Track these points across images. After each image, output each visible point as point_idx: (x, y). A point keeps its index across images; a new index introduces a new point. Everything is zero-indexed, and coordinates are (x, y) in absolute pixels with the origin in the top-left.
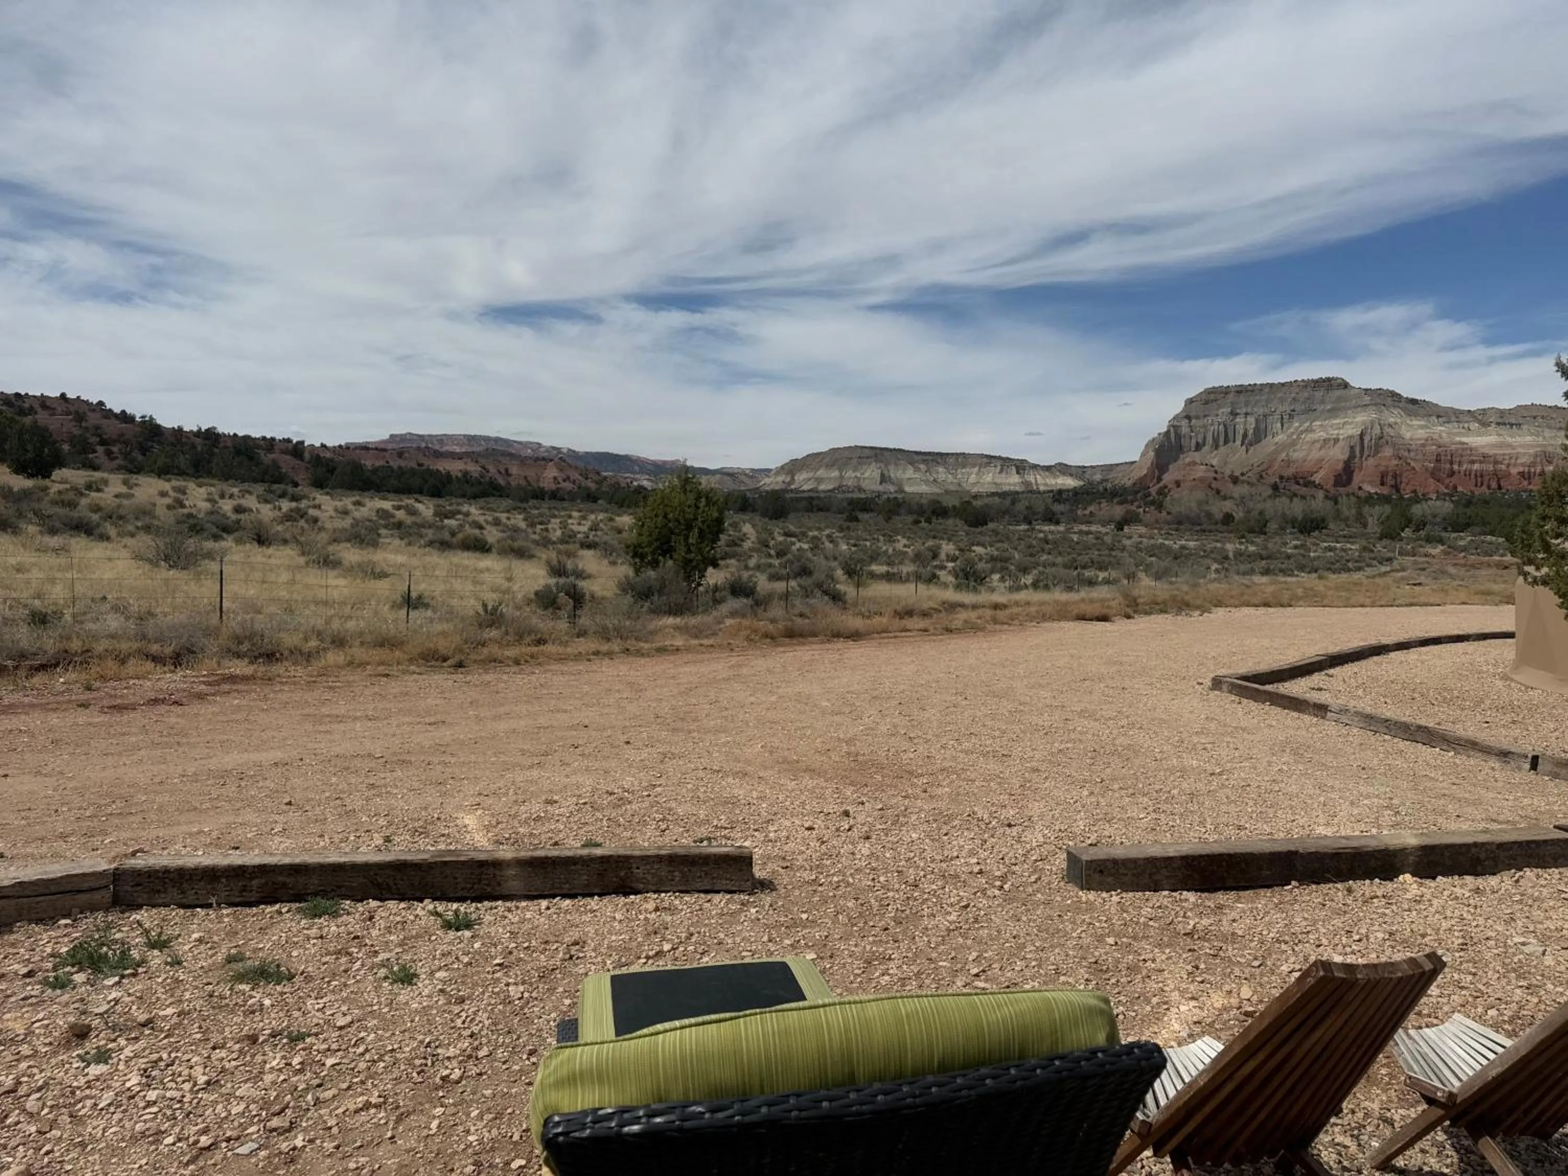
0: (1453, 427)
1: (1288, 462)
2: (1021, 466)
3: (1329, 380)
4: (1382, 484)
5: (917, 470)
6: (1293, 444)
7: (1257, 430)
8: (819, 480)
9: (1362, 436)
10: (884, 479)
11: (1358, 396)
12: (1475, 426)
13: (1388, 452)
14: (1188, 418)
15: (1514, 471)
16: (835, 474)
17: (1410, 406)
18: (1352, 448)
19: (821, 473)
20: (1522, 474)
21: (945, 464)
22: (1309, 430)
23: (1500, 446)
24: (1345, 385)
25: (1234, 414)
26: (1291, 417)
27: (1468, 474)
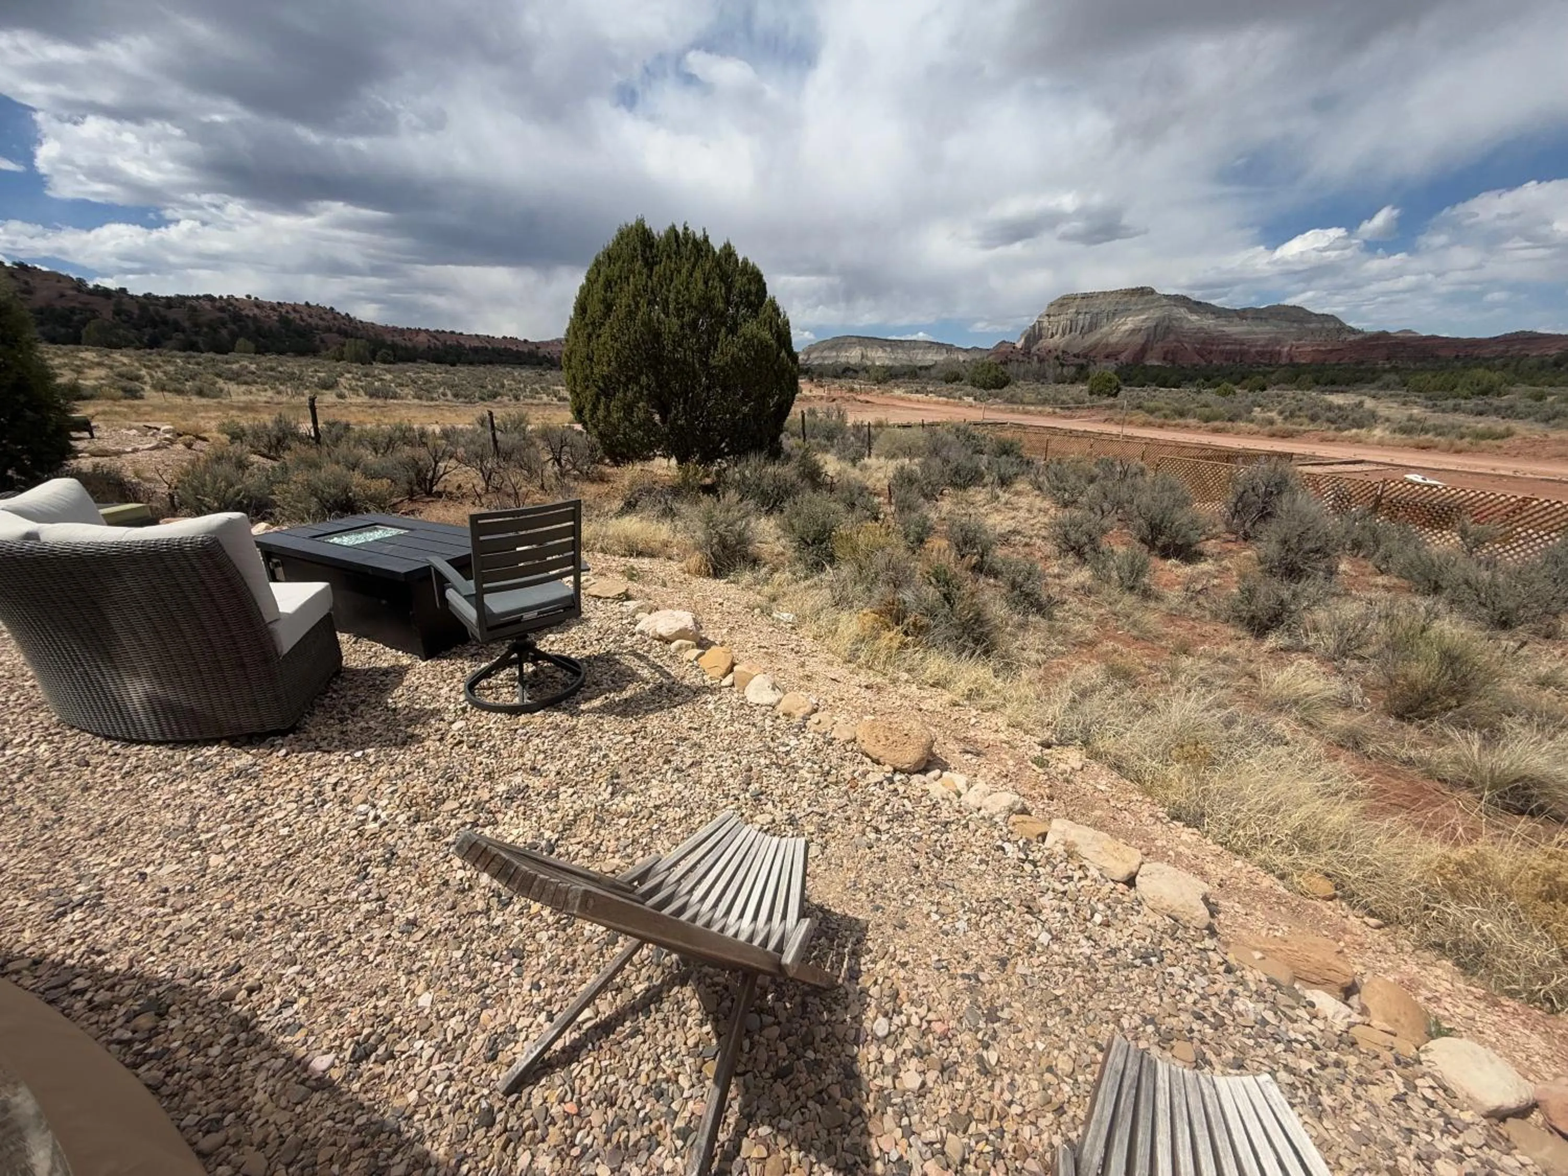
0: (1222, 321)
1: (1107, 345)
2: (949, 348)
3: (1142, 288)
4: (1165, 359)
5: (885, 351)
6: (1113, 333)
7: (1091, 324)
8: (824, 358)
9: (1156, 326)
10: (863, 356)
11: (1159, 299)
12: (1237, 320)
13: (1172, 337)
14: (1048, 316)
15: (1253, 350)
16: (834, 354)
17: (1195, 307)
18: (1149, 335)
19: (826, 354)
20: (1257, 352)
21: (903, 348)
22: (1123, 324)
23: (1248, 333)
24: (1152, 292)
25: (1078, 313)
26: (1114, 314)
27: (1222, 352)
